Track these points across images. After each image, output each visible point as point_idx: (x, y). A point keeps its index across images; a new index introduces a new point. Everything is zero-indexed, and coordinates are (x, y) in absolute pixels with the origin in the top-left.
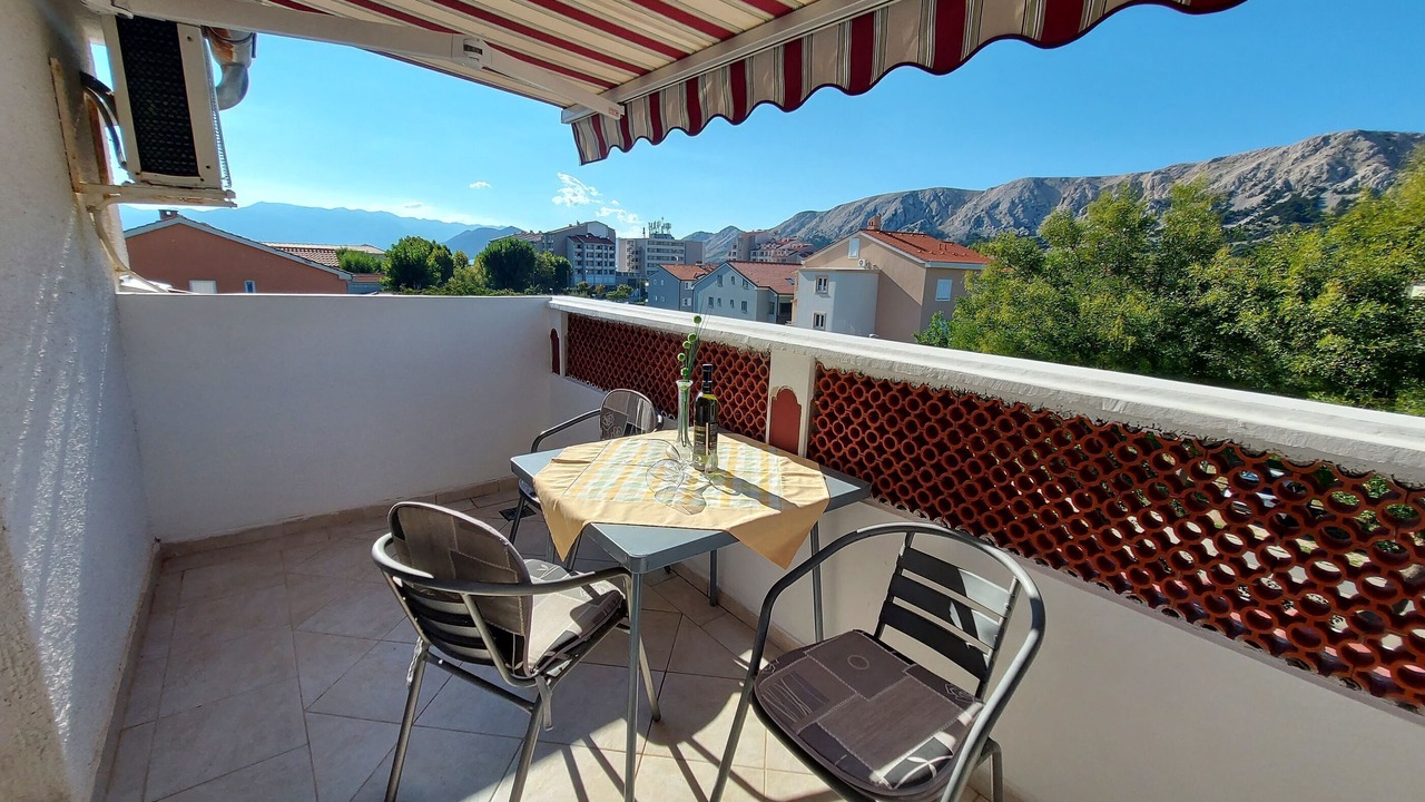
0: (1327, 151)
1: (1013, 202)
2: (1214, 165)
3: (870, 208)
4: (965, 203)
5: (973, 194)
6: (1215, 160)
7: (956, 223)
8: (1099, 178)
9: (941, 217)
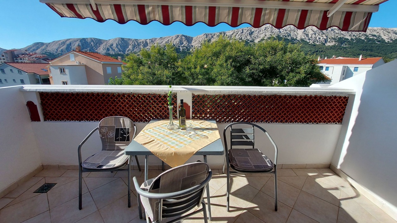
0: (178, 38)
1: (117, 44)
2: (161, 39)
3: (68, 42)
4: (102, 43)
5: (104, 41)
6: (161, 38)
7: (101, 50)
8: (137, 39)
9: (96, 47)
